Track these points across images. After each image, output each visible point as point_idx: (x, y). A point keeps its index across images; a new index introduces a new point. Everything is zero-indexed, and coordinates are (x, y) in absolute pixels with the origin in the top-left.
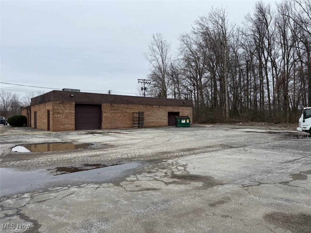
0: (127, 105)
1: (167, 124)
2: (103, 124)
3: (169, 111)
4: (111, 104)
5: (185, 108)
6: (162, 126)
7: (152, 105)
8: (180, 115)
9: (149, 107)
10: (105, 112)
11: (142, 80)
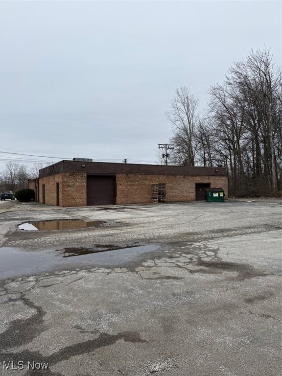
0: (145, 176)
1: (195, 199)
2: (117, 198)
3: (197, 182)
4: (127, 174)
5: (217, 178)
6: (189, 201)
7: (176, 175)
8: (211, 187)
9: (171, 177)
10: (120, 185)
11: (163, 145)
